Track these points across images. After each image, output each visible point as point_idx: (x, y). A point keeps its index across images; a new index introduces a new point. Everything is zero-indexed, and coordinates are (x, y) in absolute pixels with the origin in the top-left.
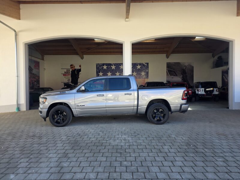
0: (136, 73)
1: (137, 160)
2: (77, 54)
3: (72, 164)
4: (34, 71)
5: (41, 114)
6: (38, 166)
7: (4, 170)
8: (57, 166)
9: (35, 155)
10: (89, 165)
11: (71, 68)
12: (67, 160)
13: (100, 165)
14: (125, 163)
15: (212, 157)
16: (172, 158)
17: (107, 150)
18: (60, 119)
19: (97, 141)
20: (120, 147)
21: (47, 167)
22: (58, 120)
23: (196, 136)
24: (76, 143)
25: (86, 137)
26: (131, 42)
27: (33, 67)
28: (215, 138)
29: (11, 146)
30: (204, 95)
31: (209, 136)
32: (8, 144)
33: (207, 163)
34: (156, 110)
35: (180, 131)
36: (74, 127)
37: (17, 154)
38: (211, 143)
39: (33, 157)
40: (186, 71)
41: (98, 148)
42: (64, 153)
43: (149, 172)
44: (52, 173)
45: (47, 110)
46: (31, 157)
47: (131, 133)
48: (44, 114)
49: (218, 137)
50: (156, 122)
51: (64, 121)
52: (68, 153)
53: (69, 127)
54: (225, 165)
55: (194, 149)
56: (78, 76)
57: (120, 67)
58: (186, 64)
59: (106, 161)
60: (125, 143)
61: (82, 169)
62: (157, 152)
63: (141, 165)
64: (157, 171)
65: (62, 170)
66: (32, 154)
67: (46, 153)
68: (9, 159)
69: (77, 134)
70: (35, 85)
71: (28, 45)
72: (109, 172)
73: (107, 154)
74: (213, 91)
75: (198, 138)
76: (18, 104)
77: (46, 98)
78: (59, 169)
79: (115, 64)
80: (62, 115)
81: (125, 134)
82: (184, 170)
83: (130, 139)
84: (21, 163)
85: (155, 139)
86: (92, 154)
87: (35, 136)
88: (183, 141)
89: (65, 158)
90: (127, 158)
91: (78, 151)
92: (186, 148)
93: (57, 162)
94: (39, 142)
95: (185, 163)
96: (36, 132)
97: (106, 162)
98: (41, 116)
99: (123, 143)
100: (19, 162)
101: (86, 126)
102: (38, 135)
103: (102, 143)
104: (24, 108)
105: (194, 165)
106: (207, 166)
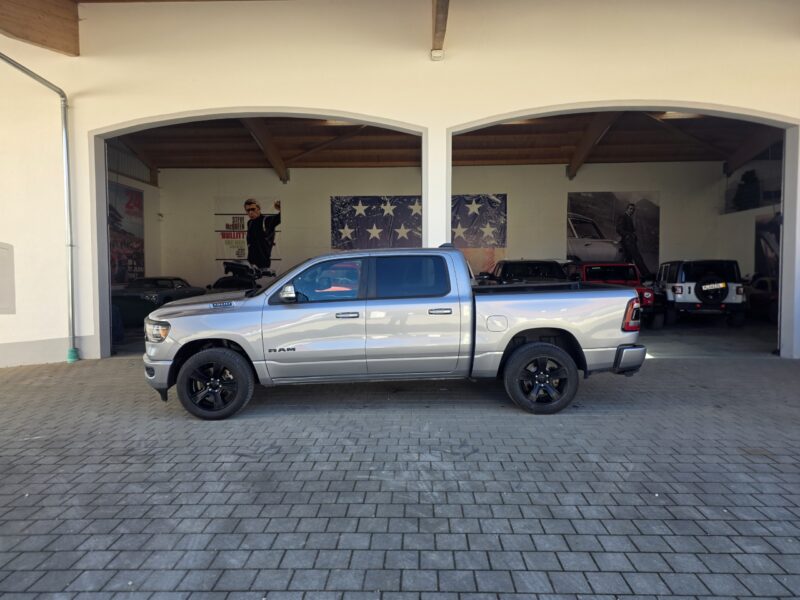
0: (465, 230)
1: (473, 547)
2: (266, 164)
3: (258, 558)
4: (127, 223)
5: (152, 375)
6: (144, 566)
7: (34, 576)
8: (207, 566)
9: (135, 525)
10: (315, 564)
11: (248, 210)
12: (238, 542)
13: (350, 563)
14: (434, 557)
15: (728, 536)
16: (590, 543)
17: (372, 508)
18: (214, 394)
19: (337, 474)
20: (414, 497)
21: (173, 569)
22: (208, 396)
23: (671, 460)
24: (269, 480)
25: (301, 457)
26: (451, 128)
27: (121, 209)
28: (735, 466)
29: (54, 490)
30: (694, 304)
31: (716, 460)
32: (45, 483)
33: (711, 561)
34: (535, 366)
35: (617, 439)
36: (261, 420)
37: (76, 519)
38: (722, 483)
39: (127, 531)
40: (634, 223)
41: (341, 500)
42: (230, 516)
43: (516, 592)
44: (192, 592)
45: (170, 363)
46: (122, 529)
47: (451, 446)
48: (162, 376)
49: (746, 461)
50: (533, 406)
51: (226, 398)
52: (241, 519)
53: (242, 421)
54: (774, 568)
55: (664, 507)
56: (272, 238)
57: (411, 207)
58: (635, 199)
59: (369, 549)
60: (432, 482)
61: (291, 580)
62: (541, 516)
63: (487, 566)
64: (541, 588)
65: (223, 580)
66: (124, 519)
67: (170, 517)
68: (48, 539)
69: (272, 447)
70: (130, 268)
71: (106, 141)
72: (382, 592)
73: (371, 524)
74: (725, 291)
75: (677, 466)
76: (74, 338)
77: (167, 325)
78: (214, 575)
79: (396, 197)
80: (222, 380)
81: (430, 450)
82: (633, 588)
83: (448, 466)
84: (88, 551)
85: (532, 467)
86: (320, 524)
87: (132, 453)
88: (627, 475)
89: (234, 536)
90: (438, 538)
91: (274, 512)
92: (638, 501)
93: (205, 549)
94: (145, 475)
95: (635, 557)
96: (137, 438)
97: (370, 553)
98: (151, 383)
99: (424, 481)
100: (82, 547)
101: (299, 415)
102: (142, 450)
103: (356, 482)
104: (93, 350)
105: (667, 569)
106: (712, 572)
